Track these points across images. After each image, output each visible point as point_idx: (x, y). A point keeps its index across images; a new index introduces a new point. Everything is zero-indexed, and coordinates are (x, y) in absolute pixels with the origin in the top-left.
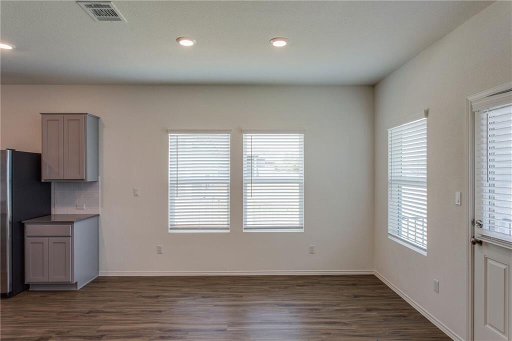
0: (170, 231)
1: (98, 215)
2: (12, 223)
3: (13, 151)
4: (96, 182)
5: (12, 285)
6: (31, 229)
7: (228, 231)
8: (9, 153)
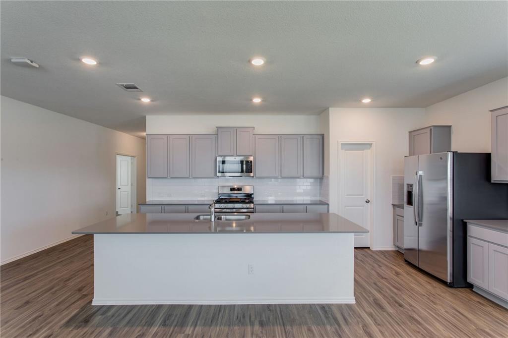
2: (453, 219)
3: (455, 153)
5: (453, 276)
8: (450, 155)
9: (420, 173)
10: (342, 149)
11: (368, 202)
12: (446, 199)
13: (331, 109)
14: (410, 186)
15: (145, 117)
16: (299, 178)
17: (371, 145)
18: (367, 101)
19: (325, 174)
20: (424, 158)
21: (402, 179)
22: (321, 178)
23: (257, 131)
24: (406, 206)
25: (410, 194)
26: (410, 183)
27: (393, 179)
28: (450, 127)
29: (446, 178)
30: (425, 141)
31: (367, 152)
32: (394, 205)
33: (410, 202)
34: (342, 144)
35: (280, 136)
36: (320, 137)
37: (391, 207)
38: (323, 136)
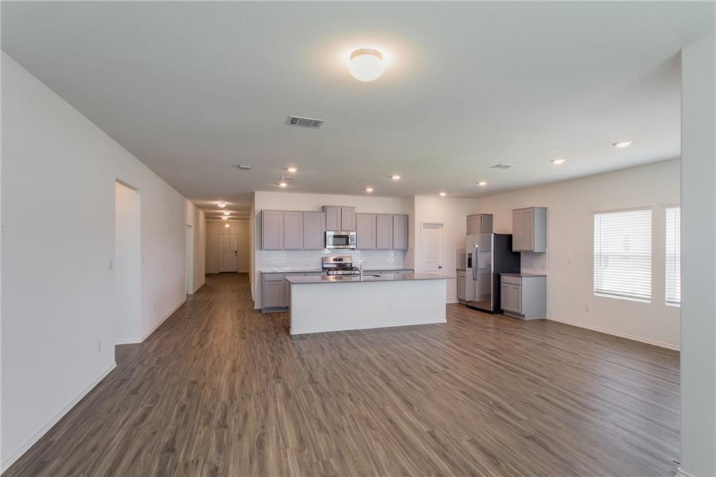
0: (595, 294)
1: (546, 276)
2: (494, 274)
3: (495, 234)
4: (545, 252)
5: (494, 308)
6: (506, 278)
7: (649, 302)
8: (493, 235)
9: (477, 246)
10: (424, 227)
11: (440, 268)
12: (490, 266)
13: (416, 196)
14: (470, 254)
15: (254, 193)
16: (389, 249)
17: (442, 225)
18: (443, 194)
19: (410, 247)
20: (478, 237)
21: (465, 250)
22: (406, 250)
23: (357, 211)
24: (467, 269)
25: (470, 260)
26: (470, 252)
27: (457, 251)
28: (492, 215)
29: (490, 250)
30: (477, 224)
31: (440, 230)
32: (457, 270)
33: (470, 266)
34: (424, 224)
35: (377, 215)
36: (406, 217)
37: (456, 271)
38: (407, 216)
